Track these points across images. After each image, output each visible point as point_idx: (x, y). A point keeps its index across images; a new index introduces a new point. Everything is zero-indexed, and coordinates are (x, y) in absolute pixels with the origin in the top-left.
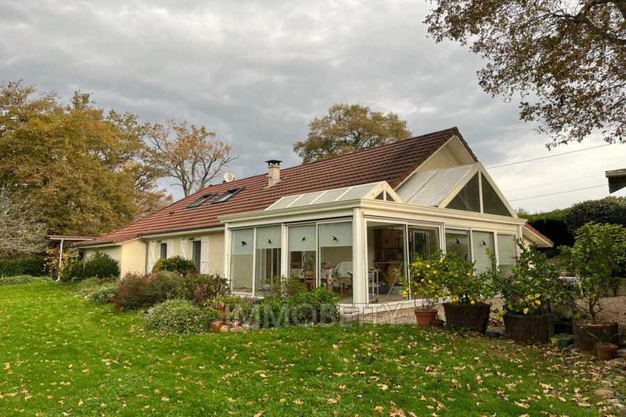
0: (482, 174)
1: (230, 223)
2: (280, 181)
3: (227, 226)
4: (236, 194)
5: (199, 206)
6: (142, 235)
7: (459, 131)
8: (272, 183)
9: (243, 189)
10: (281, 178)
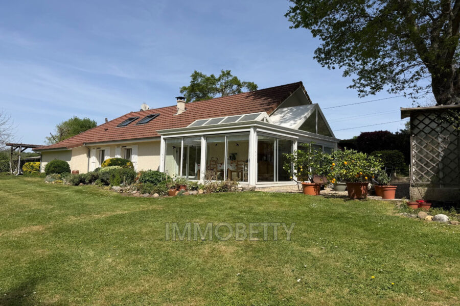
0: (318, 111)
1: (164, 135)
2: (185, 111)
3: (162, 137)
4: (154, 118)
5: (127, 125)
6: (86, 143)
7: (303, 84)
8: (179, 112)
9: (158, 116)
10: (185, 109)
